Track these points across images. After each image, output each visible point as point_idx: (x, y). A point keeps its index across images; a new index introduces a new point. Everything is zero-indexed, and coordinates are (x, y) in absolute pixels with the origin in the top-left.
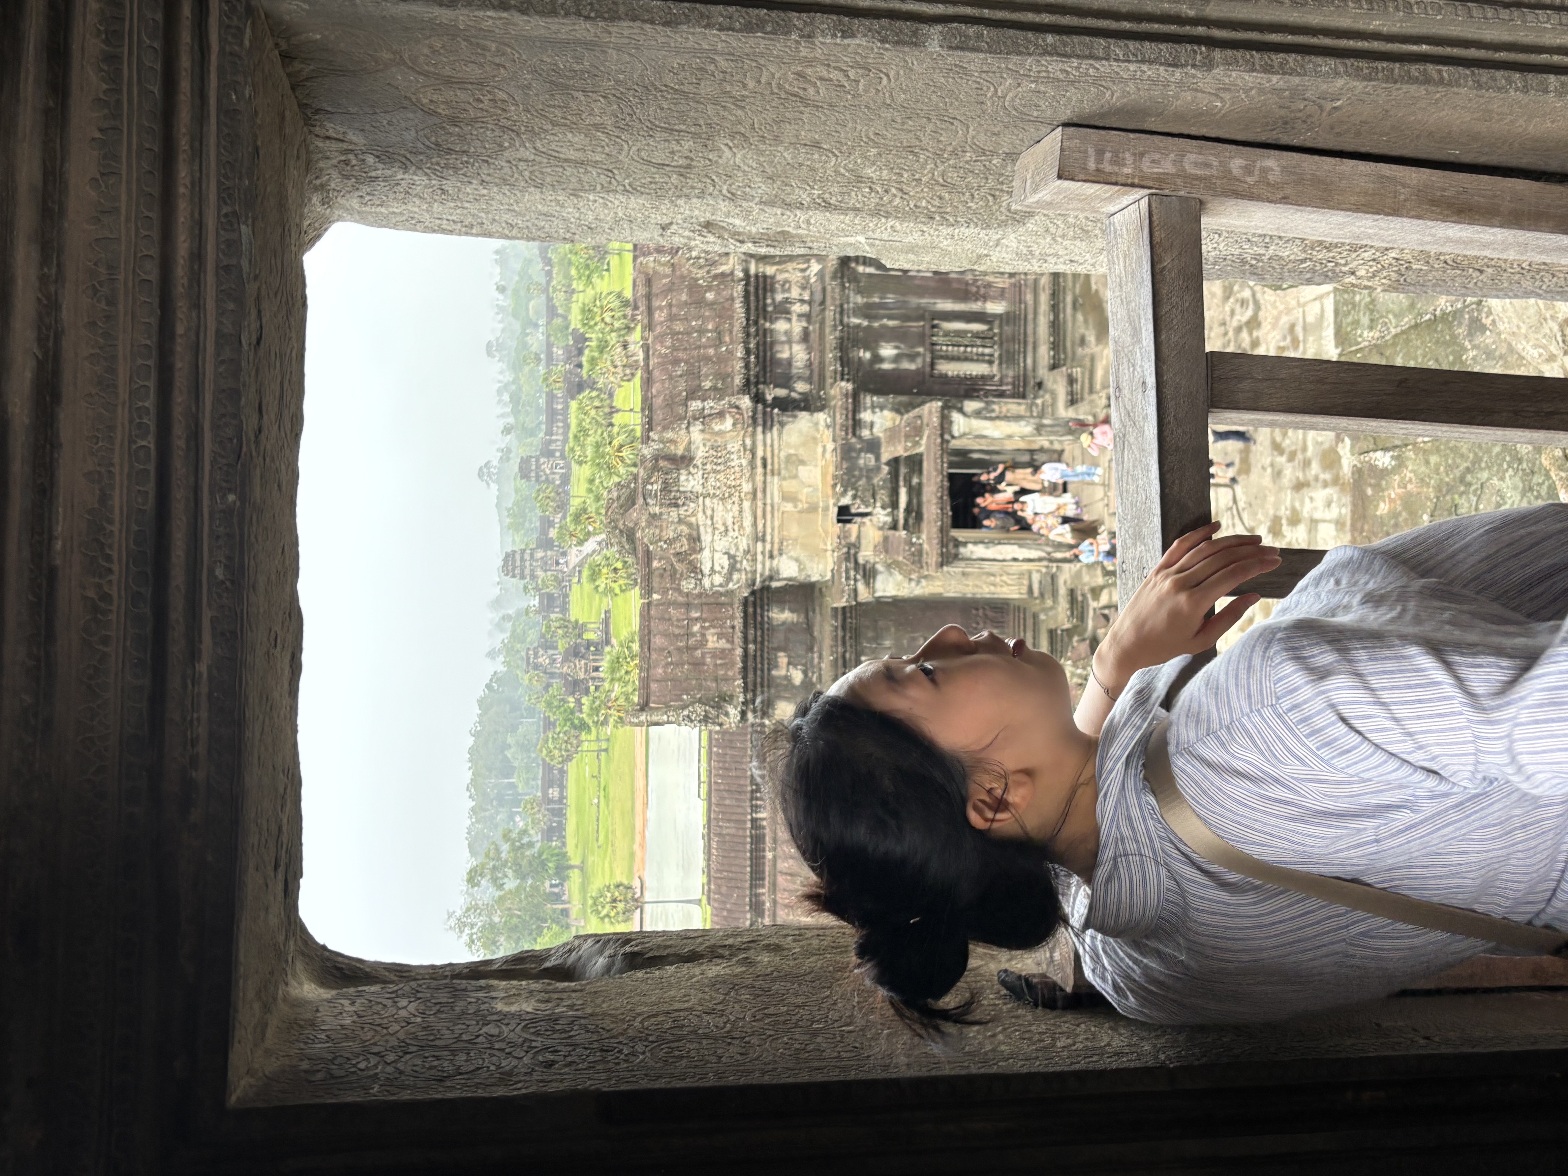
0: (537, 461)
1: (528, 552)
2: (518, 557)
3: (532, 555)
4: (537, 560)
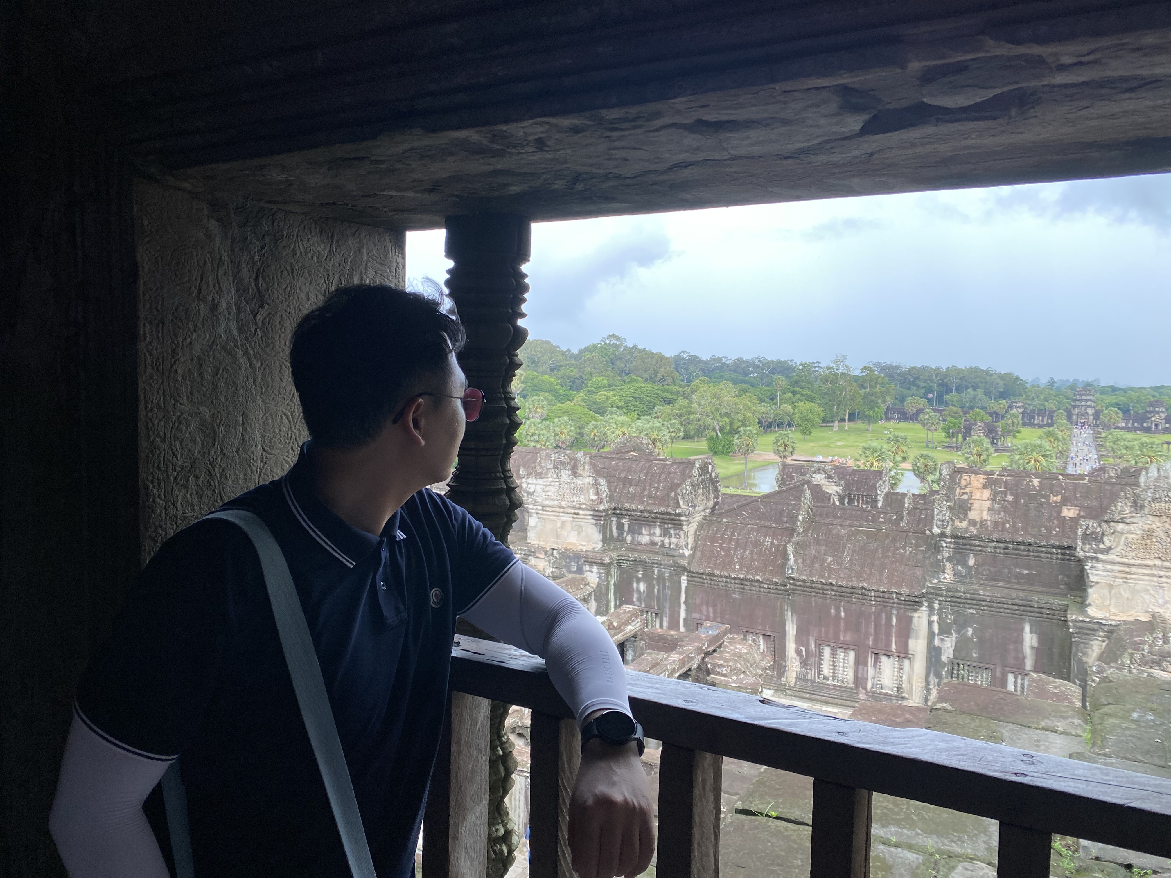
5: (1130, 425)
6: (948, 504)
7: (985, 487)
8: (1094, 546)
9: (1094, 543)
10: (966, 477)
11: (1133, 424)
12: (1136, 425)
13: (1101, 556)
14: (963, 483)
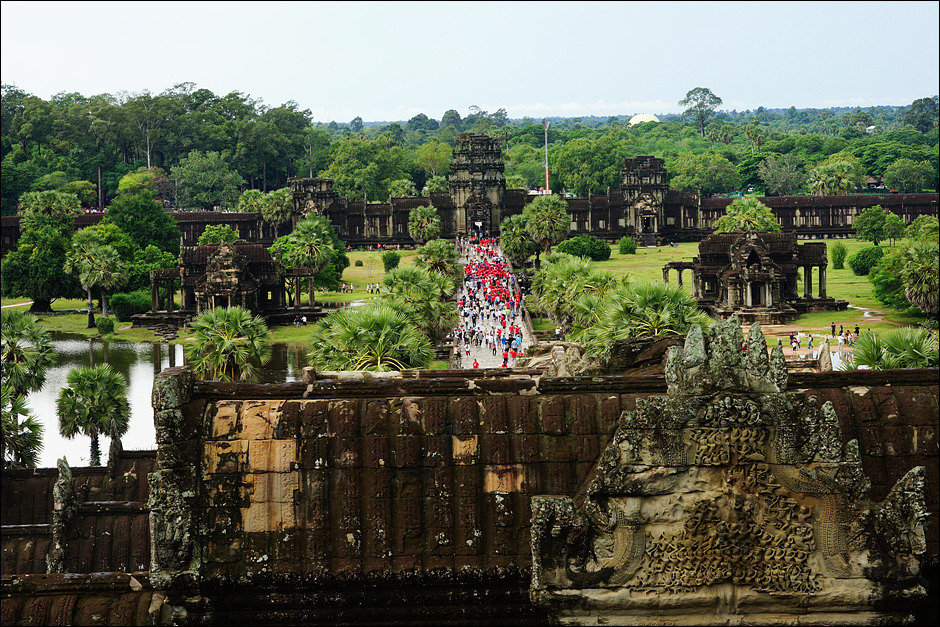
0: (657, 187)
1: (499, 177)
2: (489, 160)
3: (490, 183)
4: (484, 192)
5: (588, 226)
6: (185, 494)
7: (281, 433)
8: (573, 569)
9: (573, 561)
10: (226, 410)
11: (595, 224)
12: (601, 224)
13: (593, 595)
14: (221, 427)
